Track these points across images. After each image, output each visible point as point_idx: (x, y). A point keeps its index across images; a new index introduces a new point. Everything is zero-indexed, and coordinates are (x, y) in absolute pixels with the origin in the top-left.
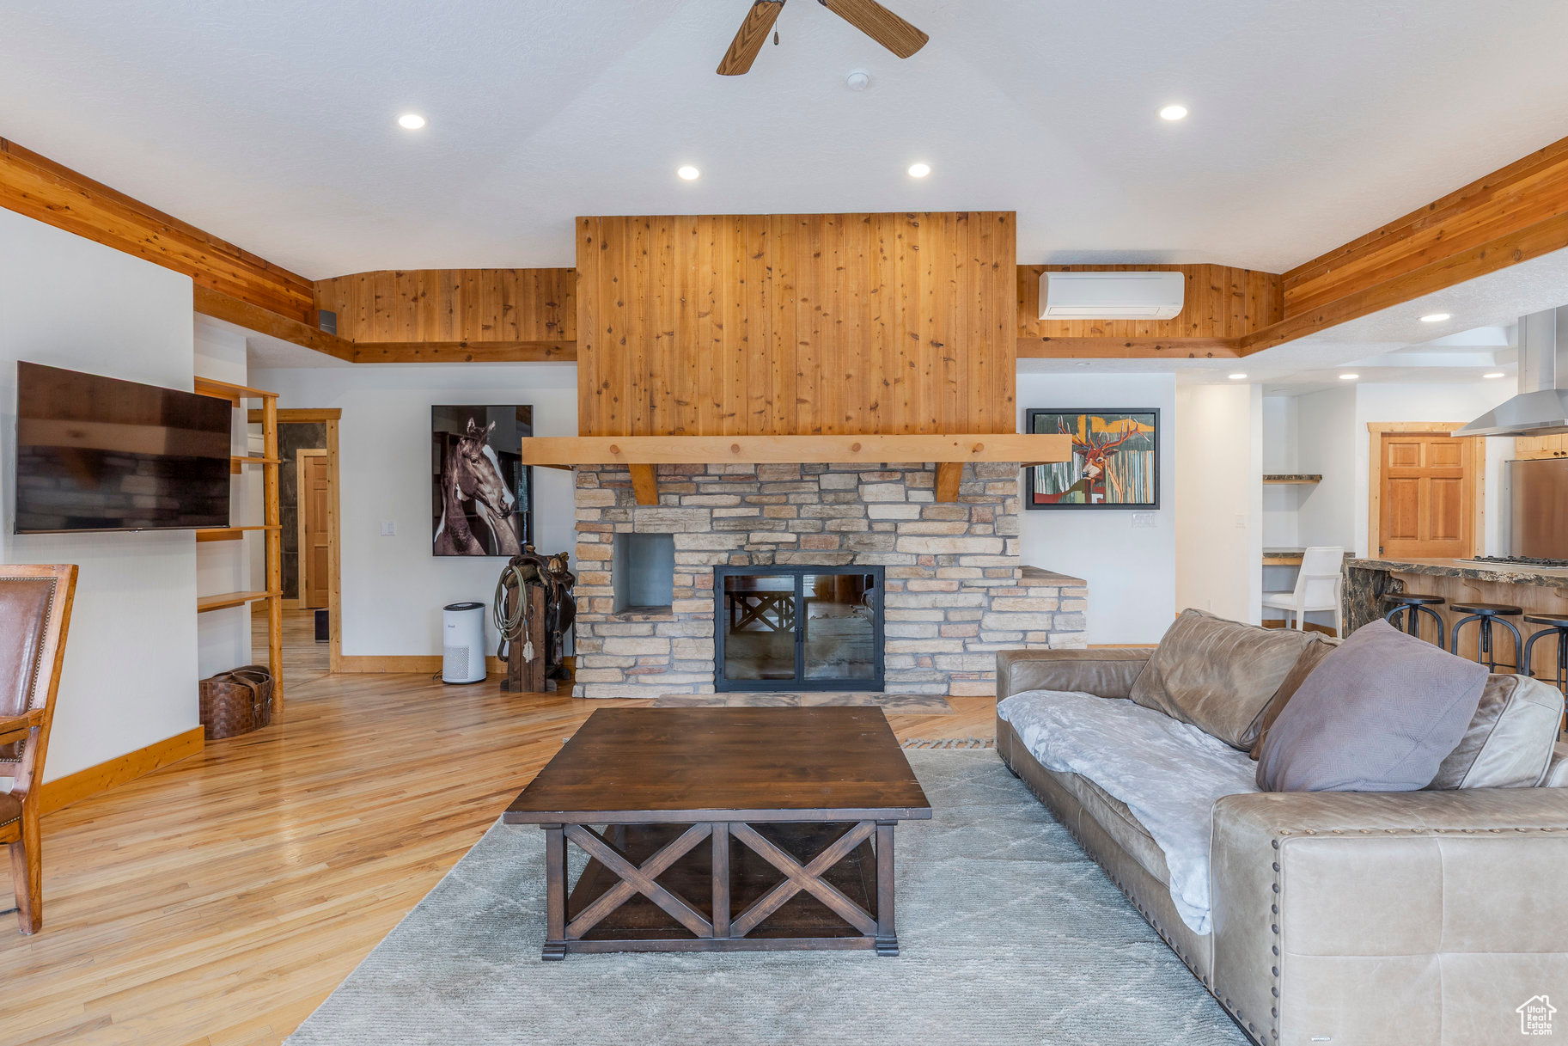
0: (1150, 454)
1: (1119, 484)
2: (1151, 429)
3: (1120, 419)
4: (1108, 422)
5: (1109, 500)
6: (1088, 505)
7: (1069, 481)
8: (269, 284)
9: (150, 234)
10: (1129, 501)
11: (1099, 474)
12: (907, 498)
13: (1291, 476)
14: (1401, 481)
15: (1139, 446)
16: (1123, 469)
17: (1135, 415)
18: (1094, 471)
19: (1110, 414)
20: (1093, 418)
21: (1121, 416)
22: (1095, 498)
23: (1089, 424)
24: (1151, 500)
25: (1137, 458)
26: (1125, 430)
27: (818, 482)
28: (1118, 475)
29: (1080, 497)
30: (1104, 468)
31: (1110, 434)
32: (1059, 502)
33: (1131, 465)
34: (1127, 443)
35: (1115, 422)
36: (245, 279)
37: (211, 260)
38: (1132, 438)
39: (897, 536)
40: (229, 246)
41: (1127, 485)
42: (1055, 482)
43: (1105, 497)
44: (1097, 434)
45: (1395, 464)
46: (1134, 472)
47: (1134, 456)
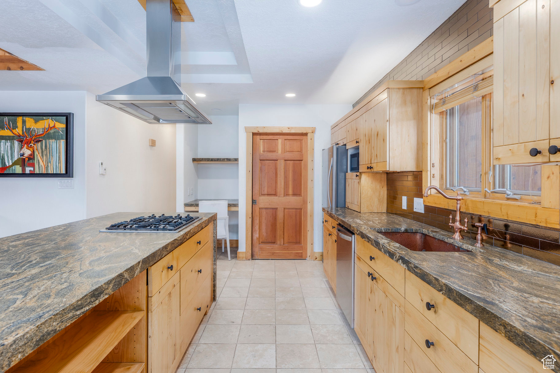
0: (63, 143)
1: (43, 161)
2: (64, 126)
3: (44, 120)
4: (36, 122)
5: (37, 171)
6: (23, 175)
7: (12, 159)
10: (50, 172)
13: (224, 159)
14: (267, 162)
15: (55, 137)
16: (45, 152)
17: (54, 117)
19: (38, 116)
20: (27, 119)
21: (44, 118)
22: (28, 169)
23: (24, 122)
24: (63, 172)
25: (54, 145)
26: (47, 126)
28: (42, 155)
29: (18, 169)
30: (34, 151)
31: (37, 129)
32: (5, 173)
33: (51, 149)
34: (48, 135)
35: (41, 122)
38: (52, 131)
41: (48, 162)
42: (3, 160)
43: (34, 169)
45: (264, 151)
46: (52, 153)
47: (53, 143)
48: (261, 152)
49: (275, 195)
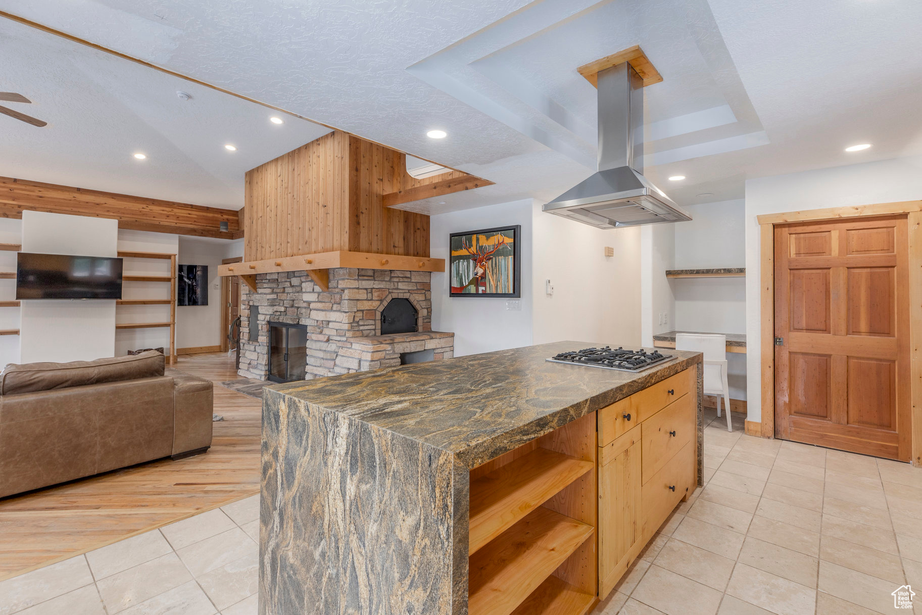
0: (511, 258)
1: (493, 280)
2: (512, 240)
3: (494, 235)
4: (488, 238)
5: (488, 292)
6: (477, 295)
7: (468, 279)
8: (210, 215)
9: (144, 206)
10: (499, 292)
11: (483, 274)
12: (313, 290)
14: (806, 271)
15: (504, 253)
16: (496, 269)
17: (503, 232)
18: (480, 271)
19: (488, 232)
20: (480, 236)
21: (494, 233)
22: (481, 289)
23: (478, 240)
24: (511, 291)
25: (503, 262)
26: (497, 243)
27: (290, 282)
28: (493, 274)
29: (473, 289)
30: (485, 269)
31: (488, 246)
32: (463, 293)
33: (500, 267)
34: (498, 251)
35: (492, 238)
36: (196, 215)
37: (176, 210)
38: (501, 247)
39: (311, 310)
40: (185, 204)
41: (498, 281)
42: (461, 279)
43: (486, 289)
44: (482, 246)
45: (798, 254)
46: (501, 271)
47: (502, 260)
48: (793, 255)
49: (826, 330)
